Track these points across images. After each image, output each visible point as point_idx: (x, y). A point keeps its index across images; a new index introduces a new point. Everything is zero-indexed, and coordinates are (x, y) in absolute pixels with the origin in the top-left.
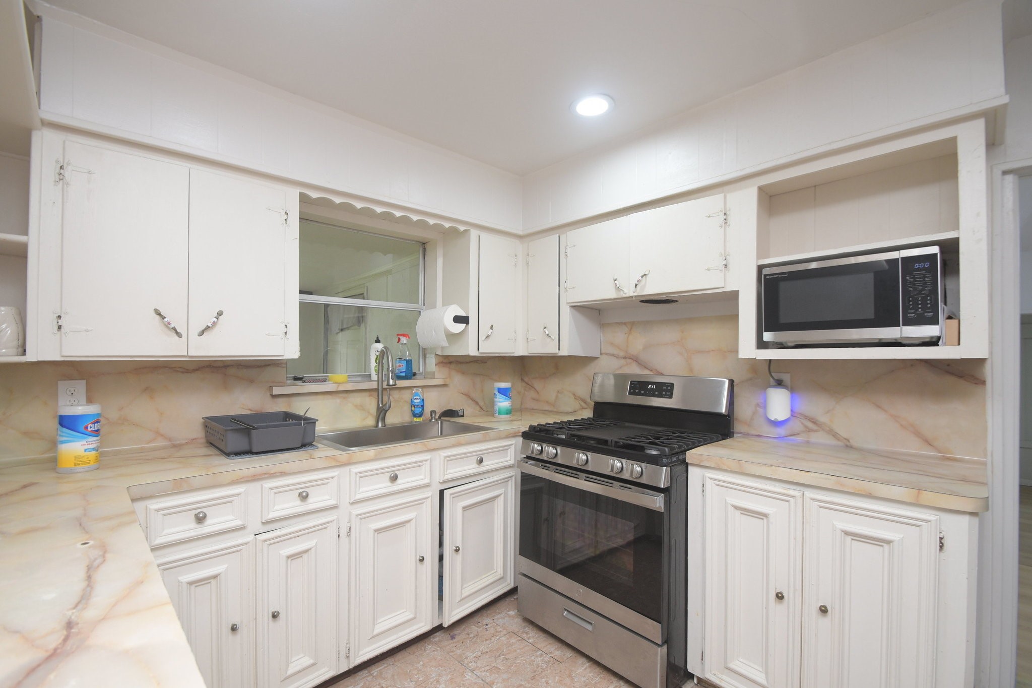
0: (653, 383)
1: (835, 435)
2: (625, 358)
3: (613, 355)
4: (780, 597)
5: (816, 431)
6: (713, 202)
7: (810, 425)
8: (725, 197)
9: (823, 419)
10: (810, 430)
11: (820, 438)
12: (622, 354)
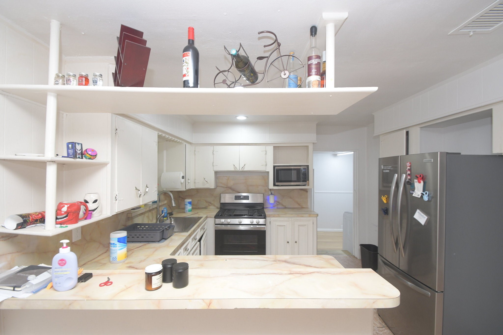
0: (242, 196)
1: (283, 205)
2: (226, 188)
3: (222, 187)
4: (288, 242)
5: (279, 205)
6: (263, 148)
7: (278, 203)
8: (266, 147)
9: (281, 202)
10: (278, 205)
11: (280, 206)
12: (225, 186)
